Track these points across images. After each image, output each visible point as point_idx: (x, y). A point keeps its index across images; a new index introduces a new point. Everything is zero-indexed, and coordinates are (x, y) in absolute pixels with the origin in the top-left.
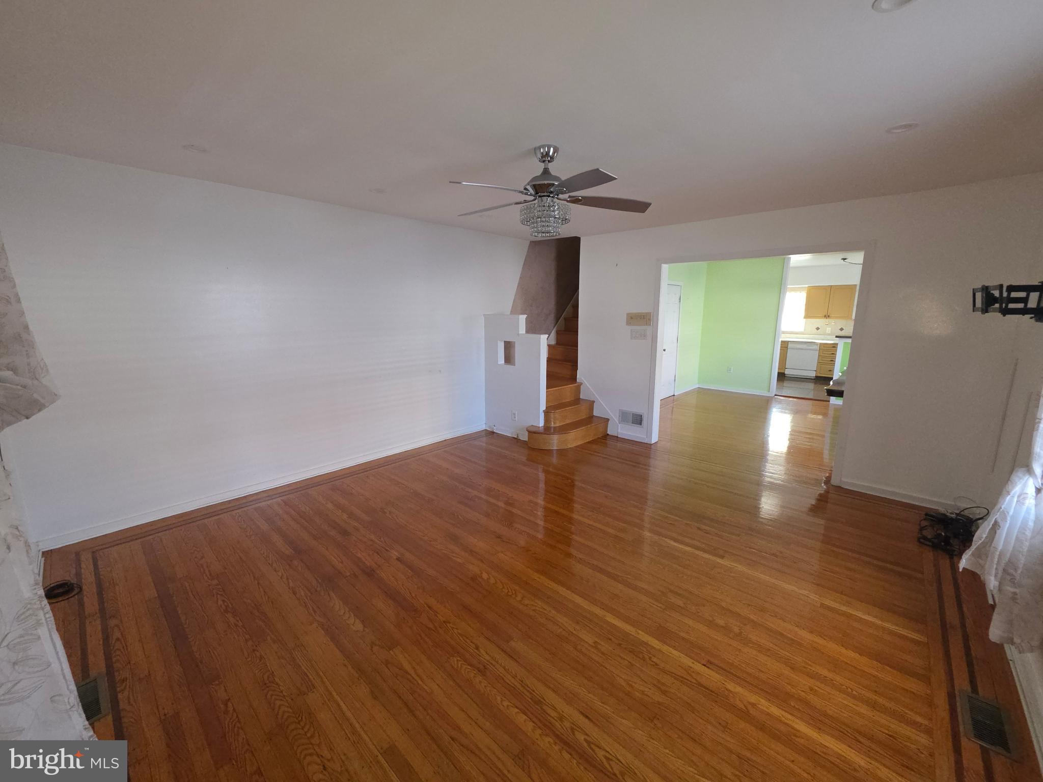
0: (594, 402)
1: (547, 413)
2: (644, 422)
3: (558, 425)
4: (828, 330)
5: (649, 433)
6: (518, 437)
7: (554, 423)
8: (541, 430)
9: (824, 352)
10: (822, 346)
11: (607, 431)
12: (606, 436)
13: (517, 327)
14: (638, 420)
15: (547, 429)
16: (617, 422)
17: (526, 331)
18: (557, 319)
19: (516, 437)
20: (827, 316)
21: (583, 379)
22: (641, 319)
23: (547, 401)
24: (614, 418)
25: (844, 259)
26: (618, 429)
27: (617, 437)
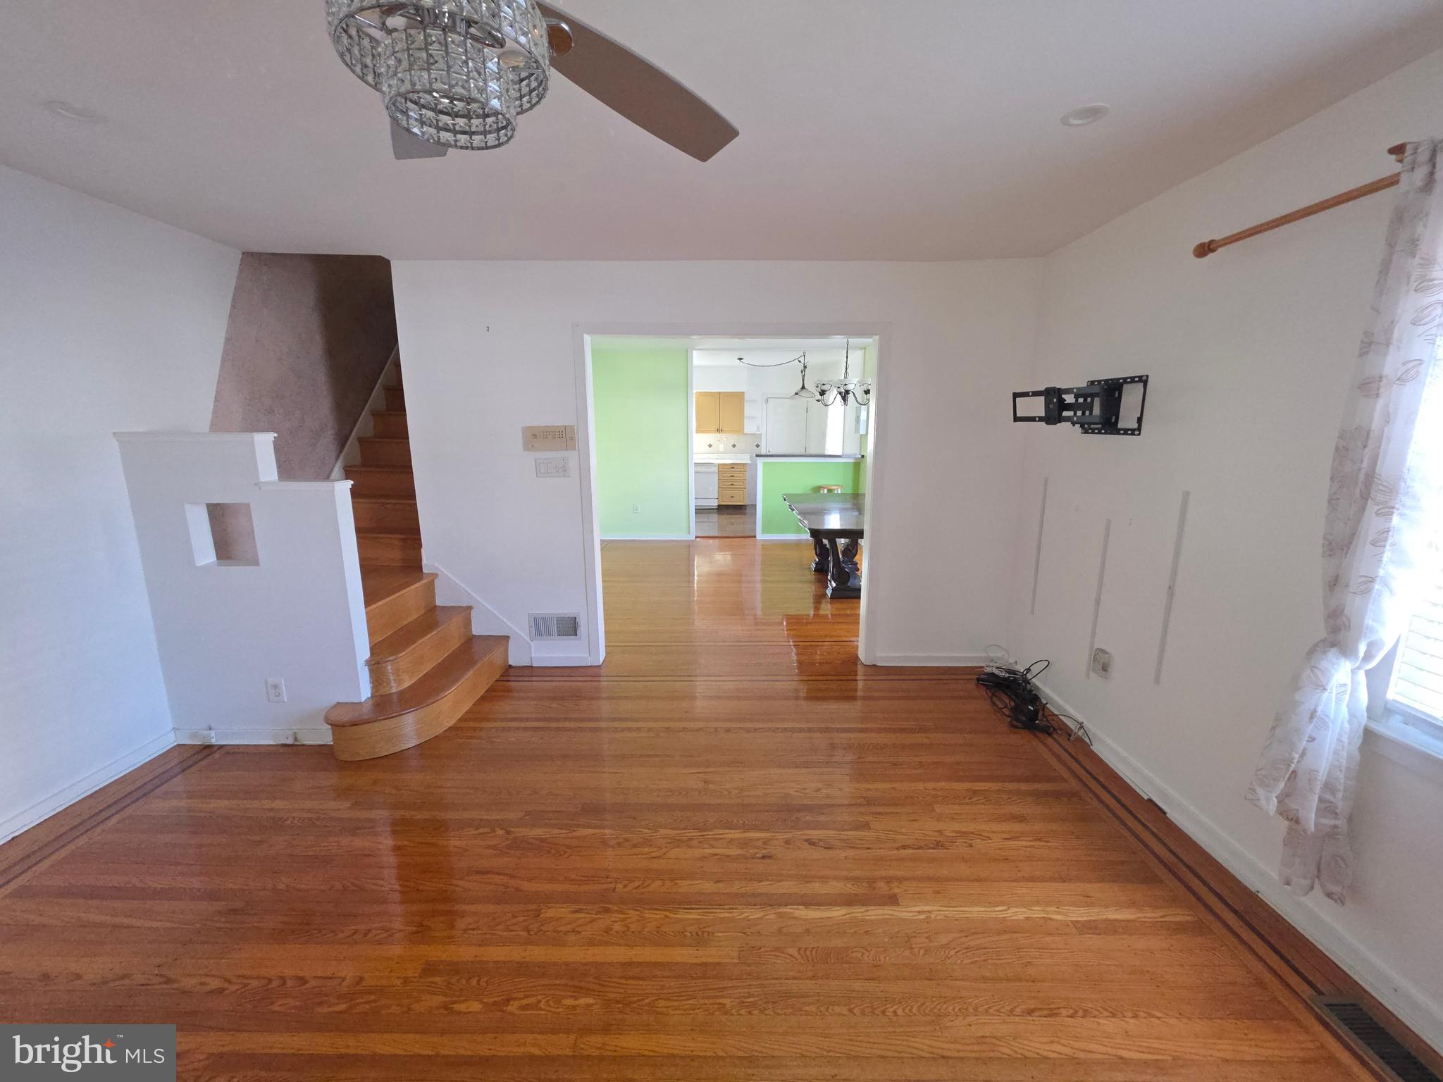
0: (469, 608)
1: (375, 665)
2: (582, 629)
3: (407, 684)
4: (721, 447)
5: (592, 647)
6: (296, 739)
7: (399, 682)
8: (366, 711)
9: (724, 475)
10: (722, 467)
11: (508, 662)
12: (509, 672)
13: (252, 465)
14: (570, 627)
15: (384, 705)
16: (528, 639)
17: (279, 478)
18: (342, 441)
19: (290, 741)
20: (719, 430)
21: (436, 564)
22: (554, 438)
23: (371, 634)
24: (519, 630)
25: (740, 359)
26: (531, 652)
27: (532, 667)
